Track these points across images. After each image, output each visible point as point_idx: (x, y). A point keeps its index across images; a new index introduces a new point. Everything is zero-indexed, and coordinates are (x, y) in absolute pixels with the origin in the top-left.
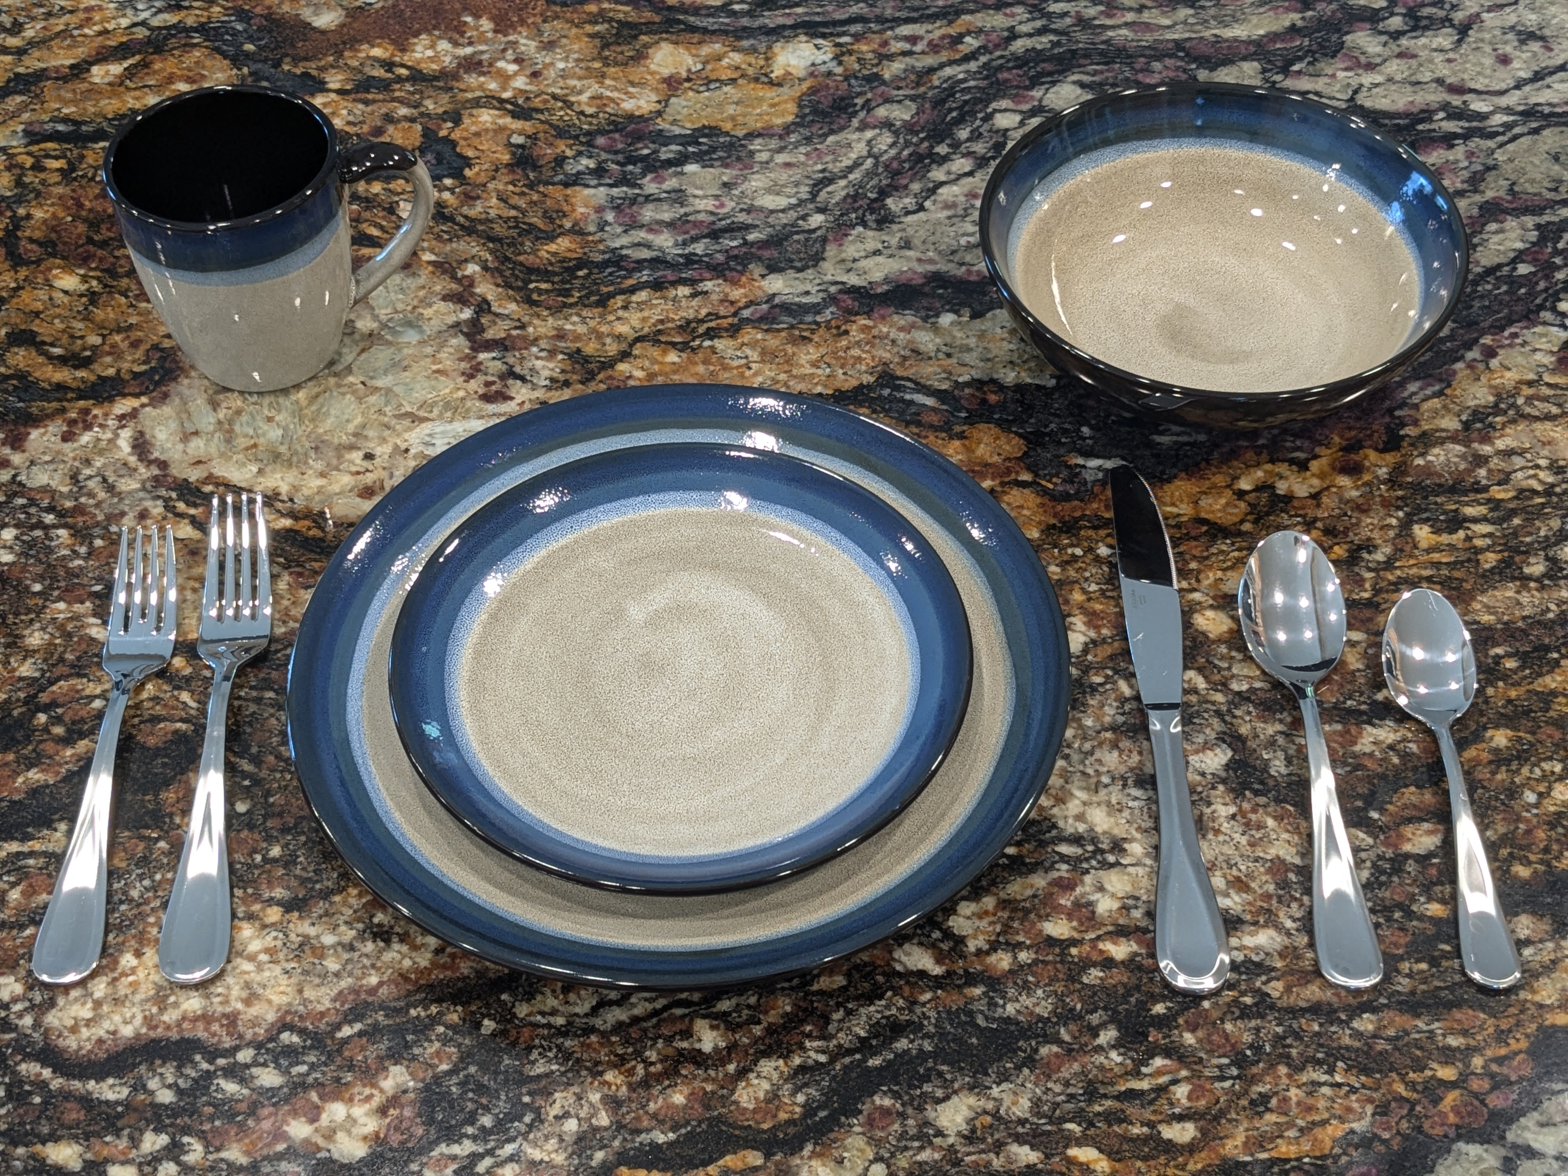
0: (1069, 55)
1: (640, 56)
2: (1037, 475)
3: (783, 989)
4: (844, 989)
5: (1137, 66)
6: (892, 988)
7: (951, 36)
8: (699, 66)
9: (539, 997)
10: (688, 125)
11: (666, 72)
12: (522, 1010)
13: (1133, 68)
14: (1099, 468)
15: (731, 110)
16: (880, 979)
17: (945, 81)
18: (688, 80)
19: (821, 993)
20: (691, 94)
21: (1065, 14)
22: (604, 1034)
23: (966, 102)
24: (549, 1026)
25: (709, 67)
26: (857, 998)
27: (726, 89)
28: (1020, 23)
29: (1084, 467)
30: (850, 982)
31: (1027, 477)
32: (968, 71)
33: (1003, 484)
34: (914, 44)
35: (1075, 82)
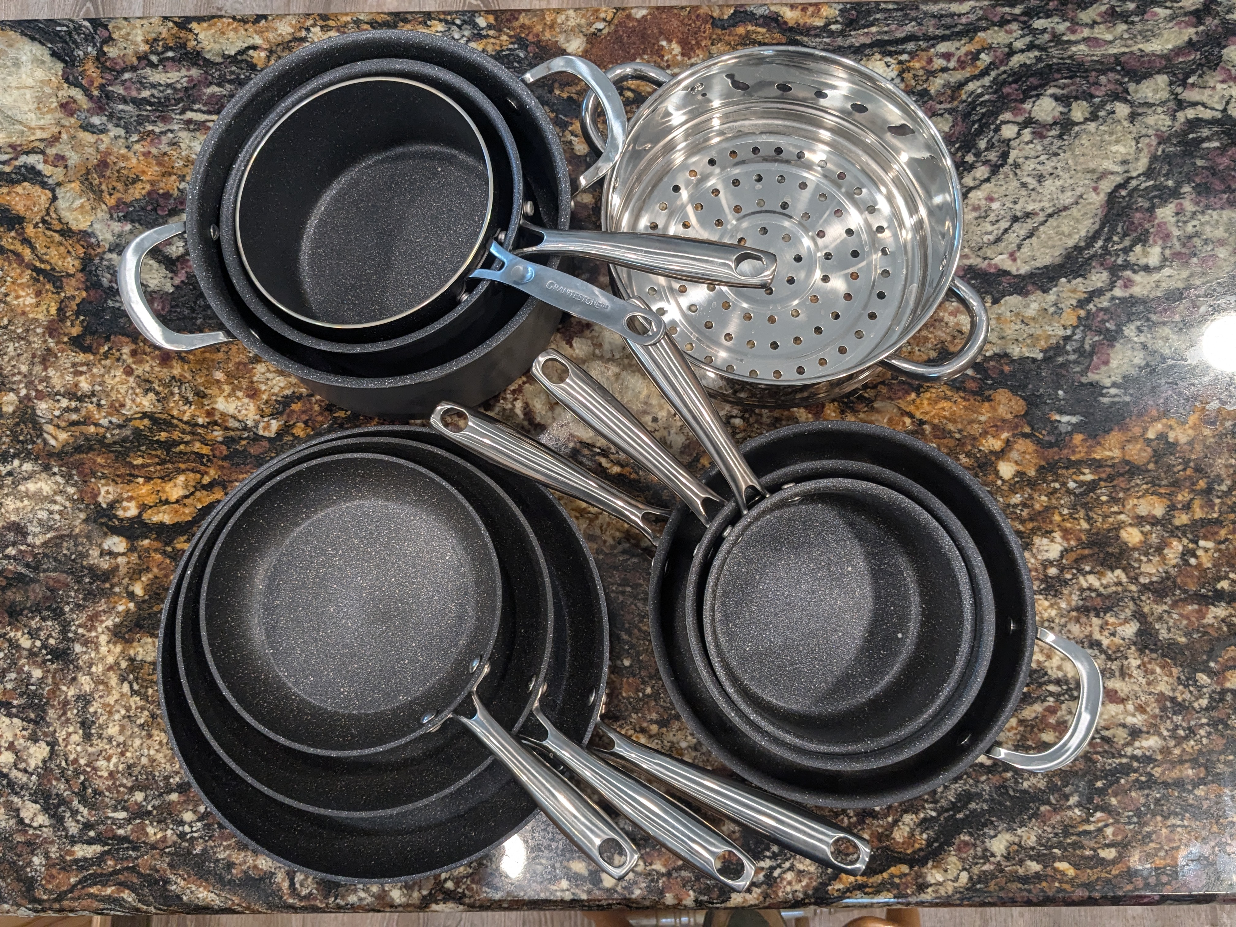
0: (1047, 70)
2: (1033, 429)
5: (1091, 80)
7: (972, 53)
13: (1088, 82)
14: (1069, 423)
17: (970, 95)
21: (1045, 30)
23: (983, 115)
28: (1016, 39)
29: (1060, 422)
31: (1027, 430)
32: (983, 86)
33: (1014, 435)
34: (949, 60)
35: (1051, 96)
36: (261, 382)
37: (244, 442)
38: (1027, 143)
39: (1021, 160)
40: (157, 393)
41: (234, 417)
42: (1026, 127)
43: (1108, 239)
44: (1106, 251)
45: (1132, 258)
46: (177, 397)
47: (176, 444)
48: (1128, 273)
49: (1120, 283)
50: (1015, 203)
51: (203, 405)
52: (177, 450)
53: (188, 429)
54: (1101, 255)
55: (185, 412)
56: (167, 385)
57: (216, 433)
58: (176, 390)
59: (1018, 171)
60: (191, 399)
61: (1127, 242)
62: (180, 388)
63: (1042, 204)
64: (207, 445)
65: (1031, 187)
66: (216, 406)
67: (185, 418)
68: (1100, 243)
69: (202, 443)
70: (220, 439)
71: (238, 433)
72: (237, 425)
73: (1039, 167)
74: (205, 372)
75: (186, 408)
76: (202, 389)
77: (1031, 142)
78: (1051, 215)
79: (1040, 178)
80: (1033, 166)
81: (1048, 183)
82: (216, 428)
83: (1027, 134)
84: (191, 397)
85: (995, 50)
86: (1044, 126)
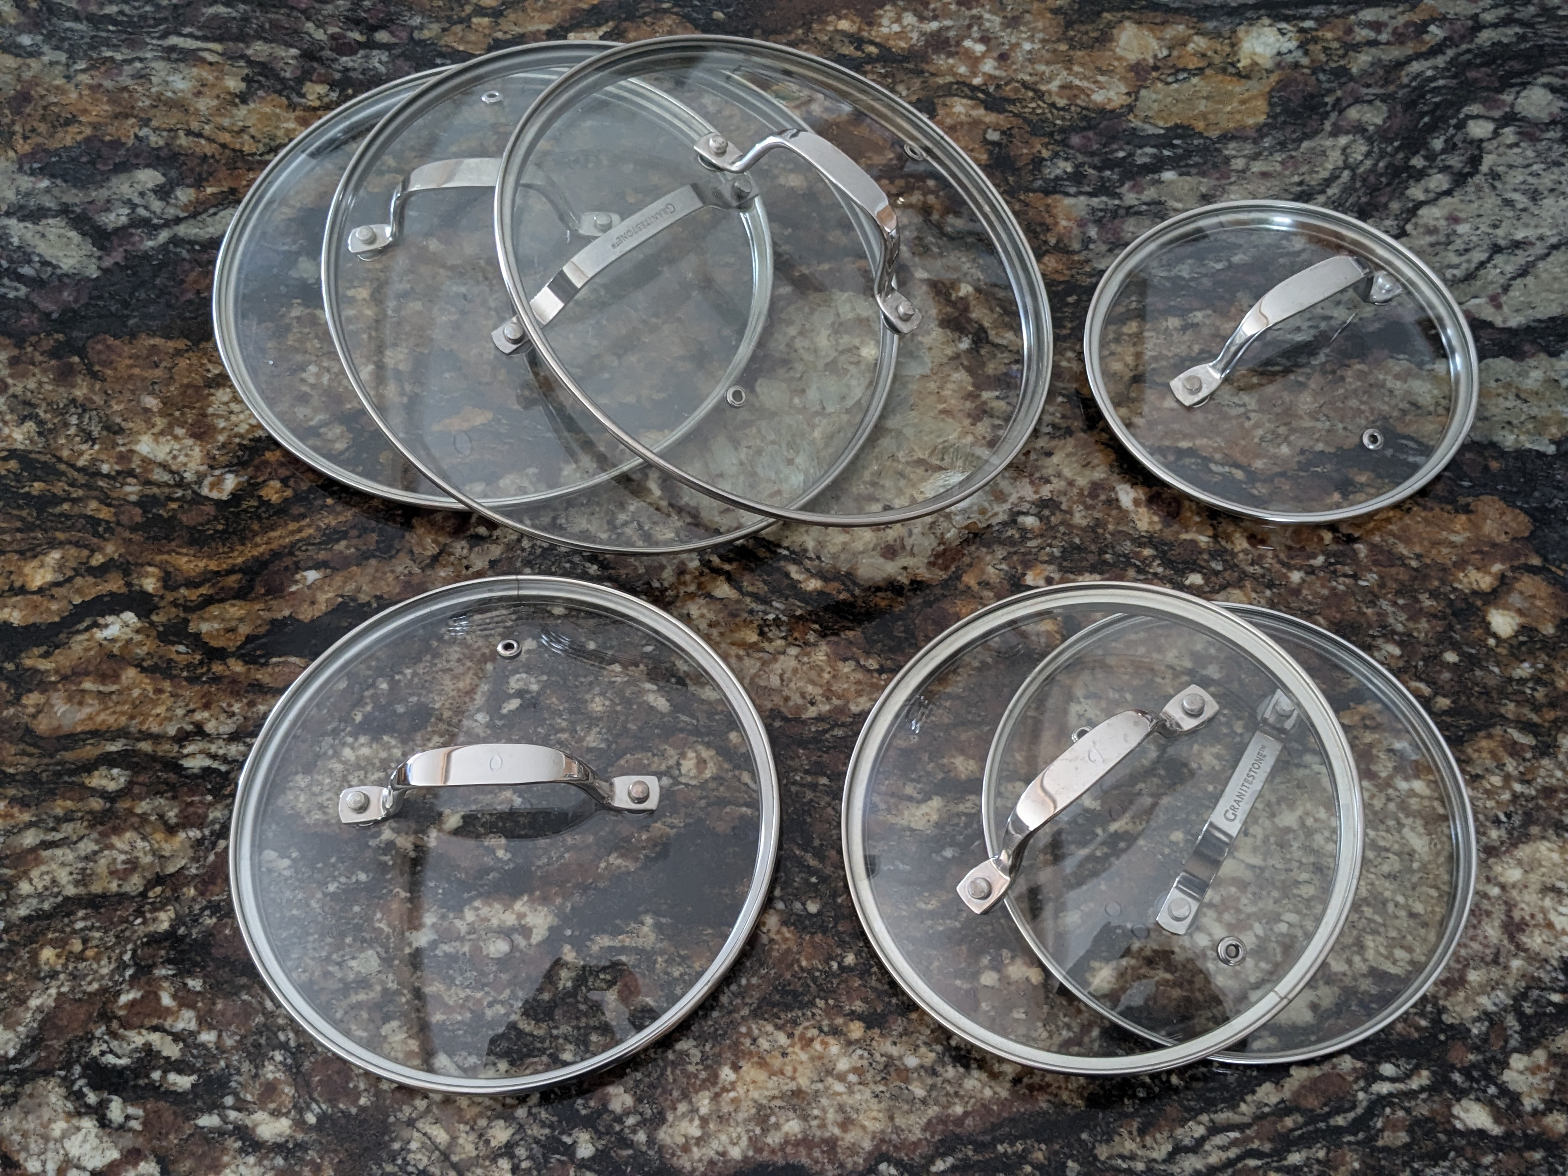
0: (1536, 52)
1: (1105, 39)
2: (1546, 560)
3: (1349, 1143)
4: (1407, 1146)
6: (1454, 1148)
7: (1415, 24)
8: (1165, 52)
10: (1161, 123)
11: (1133, 57)
15: (1202, 105)
16: (1442, 1136)
17: (1414, 79)
18: (1156, 68)
19: (1386, 1149)
20: (1160, 85)
23: (1437, 105)
25: (1175, 53)
26: (1421, 1158)
27: (1195, 80)
28: (1484, 10)
30: (1413, 1138)
31: (1536, 561)
32: (1435, 68)
33: (1513, 569)
34: (1378, 32)
35: (1545, 86)
36: (219, 416)
37: (174, 506)
38: (1510, 146)
39: (1501, 170)
40: (40, 423)
41: (164, 466)
42: (1507, 125)
46: (72, 431)
47: (57, 500)
50: (1495, 227)
51: (115, 445)
52: (58, 510)
53: (82, 479)
55: (81, 454)
56: (62, 412)
57: (128, 489)
58: (74, 420)
59: (1497, 183)
60: (95, 434)
62: (80, 417)
63: (1540, 231)
64: (109, 505)
65: (1520, 206)
66: (137, 448)
67: (81, 463)
69: (101, 502)
70: (133, 498)
71: (167, 490)
72: (166, 477)
73: (1531, 180)
74: (128, 395)
75: (84, 447)
76: (118, 420)
77: (1517, 145)
78: (1555, 247)
79: (1535, 195)
80: (1521, 178)
82: (130, 480)
83: (1509, 134)
84: (96, 431)
85: (1452, 22)
86: (1536, 125)
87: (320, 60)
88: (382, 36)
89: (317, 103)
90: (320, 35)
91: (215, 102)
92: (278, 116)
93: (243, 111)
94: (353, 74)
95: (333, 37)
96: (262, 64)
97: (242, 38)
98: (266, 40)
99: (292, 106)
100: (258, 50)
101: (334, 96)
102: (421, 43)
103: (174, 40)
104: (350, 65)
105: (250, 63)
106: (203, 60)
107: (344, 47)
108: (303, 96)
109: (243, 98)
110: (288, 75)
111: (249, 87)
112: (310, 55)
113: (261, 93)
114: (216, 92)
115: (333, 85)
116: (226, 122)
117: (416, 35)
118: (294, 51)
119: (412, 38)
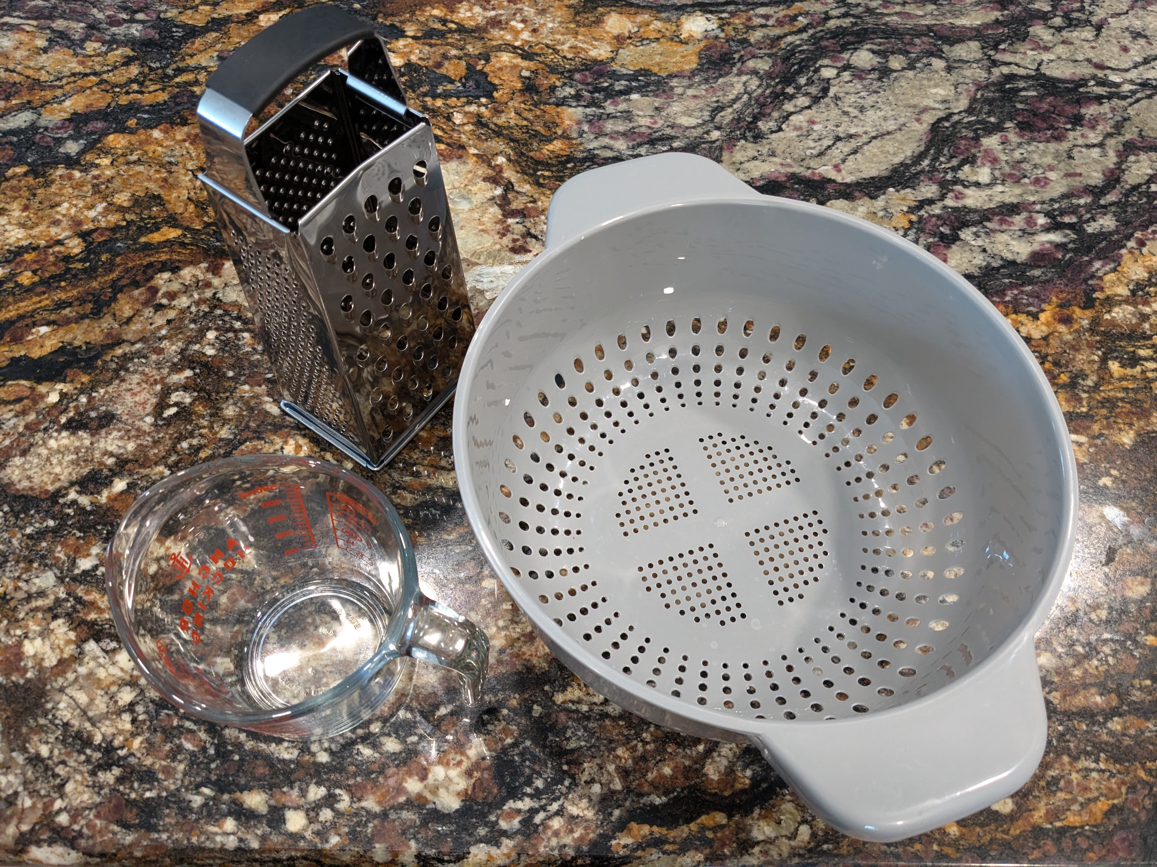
0: (863, 32)
1: (599, 21)
5: (906, 41)
7: (790, 16)
8: (636, 29)
9: (569, 689)
10: (632, 68)
11: (615, 32)
12: (559, 698)
13: (903, 42)
15: (657, 58)
17: (788, 46)
18: (630, 37)
20: (632, 47)
22: (614, 719)
23: (803, 60)
24: (577, 711)
25: (642, 29)
27: (653, 45)
28: (832, 9)
32: (802, 40)
34: (768, 20)
35: (868, 50)
38: (847, 82)
39: (841, 95)
42: (845, 70)
43: (935, 159)
44: (933, 169)
45: (961, 175)
48: (959, 188)
49: (950, 195)
50: (837, 126)
54: (929, 172)
59: (839, 102)
61: (955, 162)
63: (865, 129)
65: (852, 115)
68: (926, 162)
73: (859, 100)
77: (851, 81)
78: (875, 138)
79: (862, 109)
80: (853, 100)
81: (870, 113)
83: (846, 75)
85: (812, 15)
86: (863, 71)
87: (98, 30)
88: (140, 16)
89: (93, 53)
90: (100, 16)
91: (27, 53)
92: (66, 61)
93: (44, 57)
94: (118, 37)
95: (109, 17)
96: (61, 32)
97: (51, 17)
98: (65, 19)
99: (76, 55)
100: (60, 24)
101: (104, 49)
102: (165, 20)
103: (6, 19)
104: (117, 32)
105: (53, 31)
106: (23, 30)
107: (113, 22)
108: (84, 49)
109: (45, 50)
110: (76, 37)
111: (50, 45)
112: (93, 27)
113: (57, 48)
114: (28, 47)
115: (104, 43)
116: (32, 64)
117: (162, 15)
118: (82, 25)
119: (159, 17)
